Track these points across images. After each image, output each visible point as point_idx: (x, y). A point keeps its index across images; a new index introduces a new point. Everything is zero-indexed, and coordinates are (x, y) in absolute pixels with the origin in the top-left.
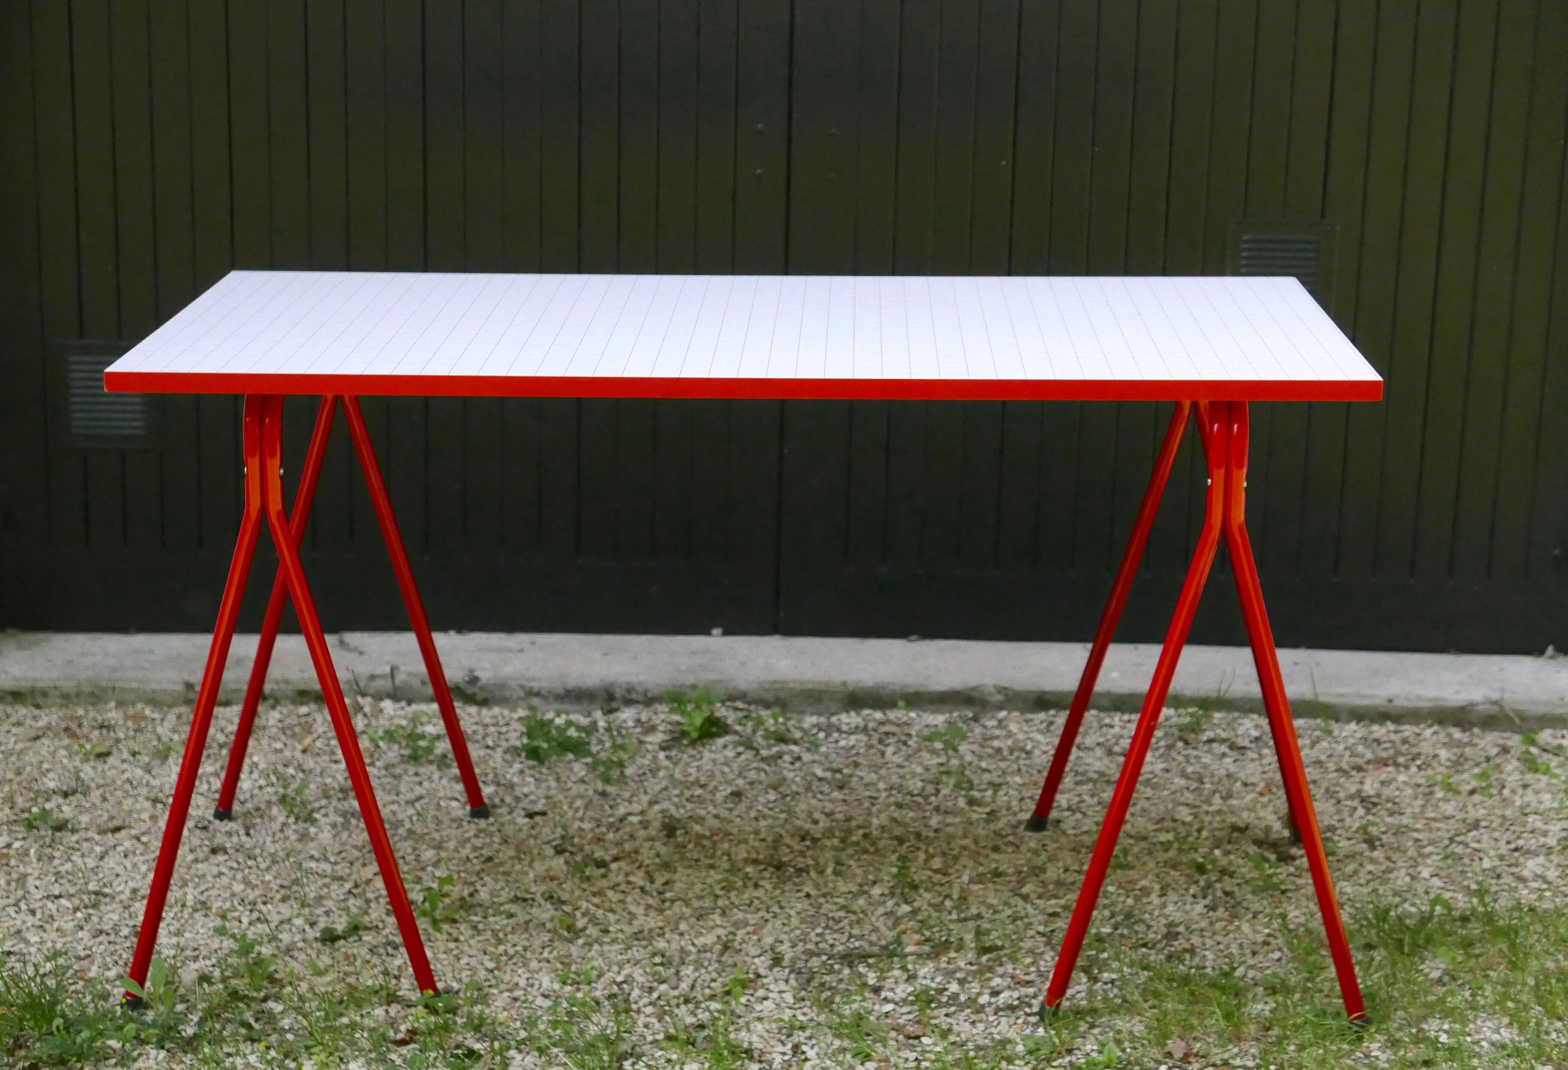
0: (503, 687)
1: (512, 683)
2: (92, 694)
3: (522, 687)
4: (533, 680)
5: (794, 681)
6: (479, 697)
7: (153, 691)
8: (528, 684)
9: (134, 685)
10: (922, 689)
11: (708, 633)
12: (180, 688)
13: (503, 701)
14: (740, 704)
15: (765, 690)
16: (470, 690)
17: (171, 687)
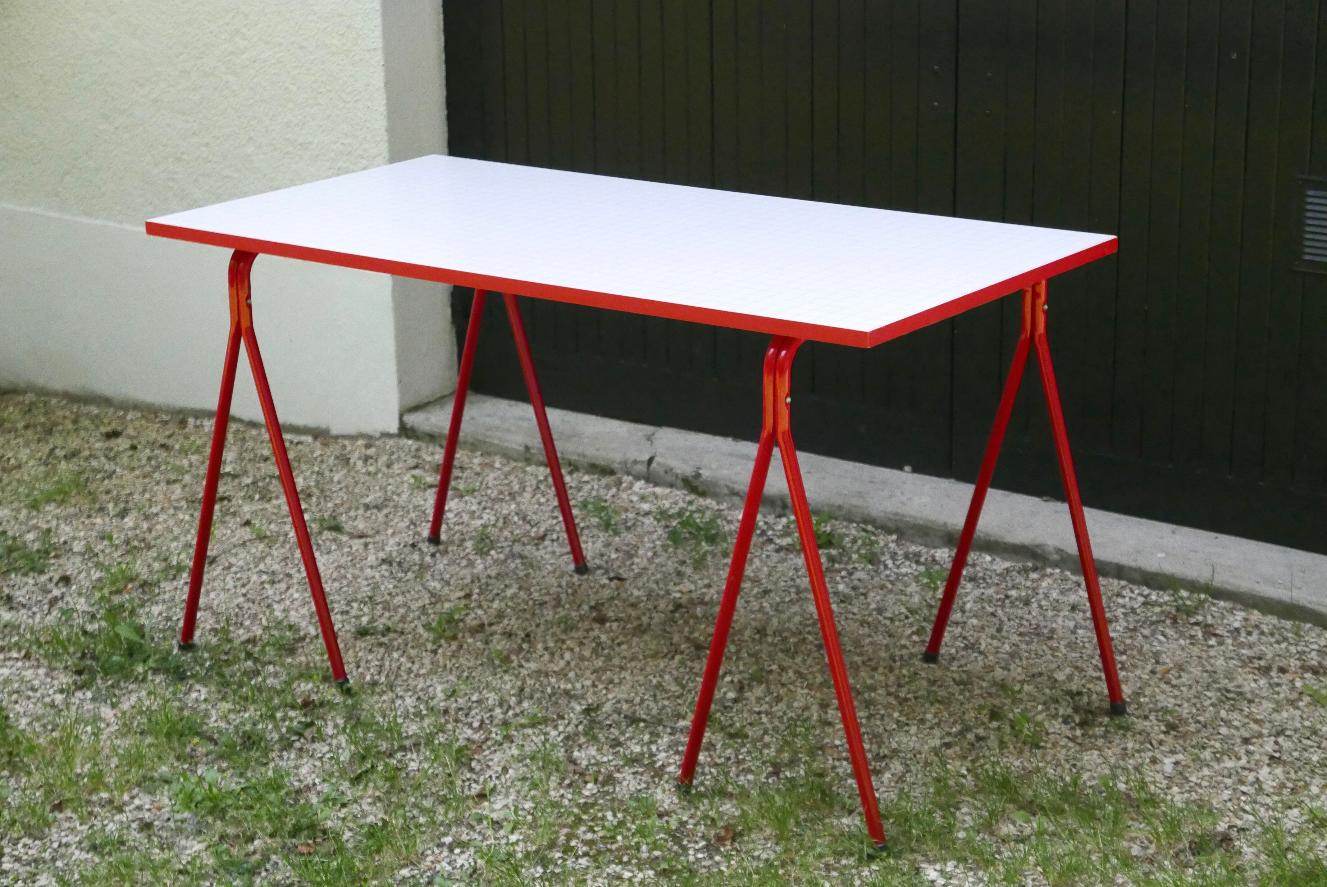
0: (715, 484)
1: (721, 482)
2: (473, 444)
3: (727, 487)
4: (734, 482)
5: (911, 516)
6: (700, 489)
7: (507, 448)
8: (731, 485)
9: (496, 442)
10: (999, 539)
11: (901, 468)
12: (521, 448)
13: (716, 496)
14: (870, 528)
15: (890, 520)
16: (695, 483)
17: (516, 447)
